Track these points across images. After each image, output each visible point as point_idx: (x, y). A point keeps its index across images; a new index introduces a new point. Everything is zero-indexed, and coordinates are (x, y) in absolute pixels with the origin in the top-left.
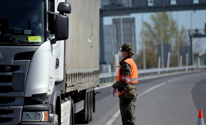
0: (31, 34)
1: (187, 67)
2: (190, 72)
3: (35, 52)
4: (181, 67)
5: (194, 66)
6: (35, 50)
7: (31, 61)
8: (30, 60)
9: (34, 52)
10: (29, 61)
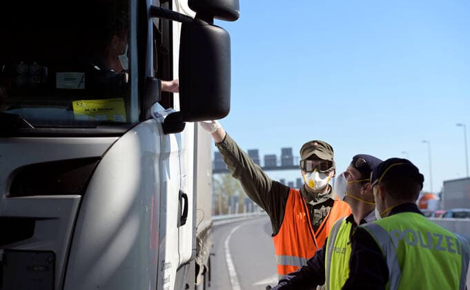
0: (82, 86)
1: (250, 214)
2: (252, 218)
3: (102, 161)
4: (245, 214)
5: (255, 213)
6: (100, 154)
7: (82, 199)
8: (80, 196)
9: (98, 159)
10: (73, 199)
